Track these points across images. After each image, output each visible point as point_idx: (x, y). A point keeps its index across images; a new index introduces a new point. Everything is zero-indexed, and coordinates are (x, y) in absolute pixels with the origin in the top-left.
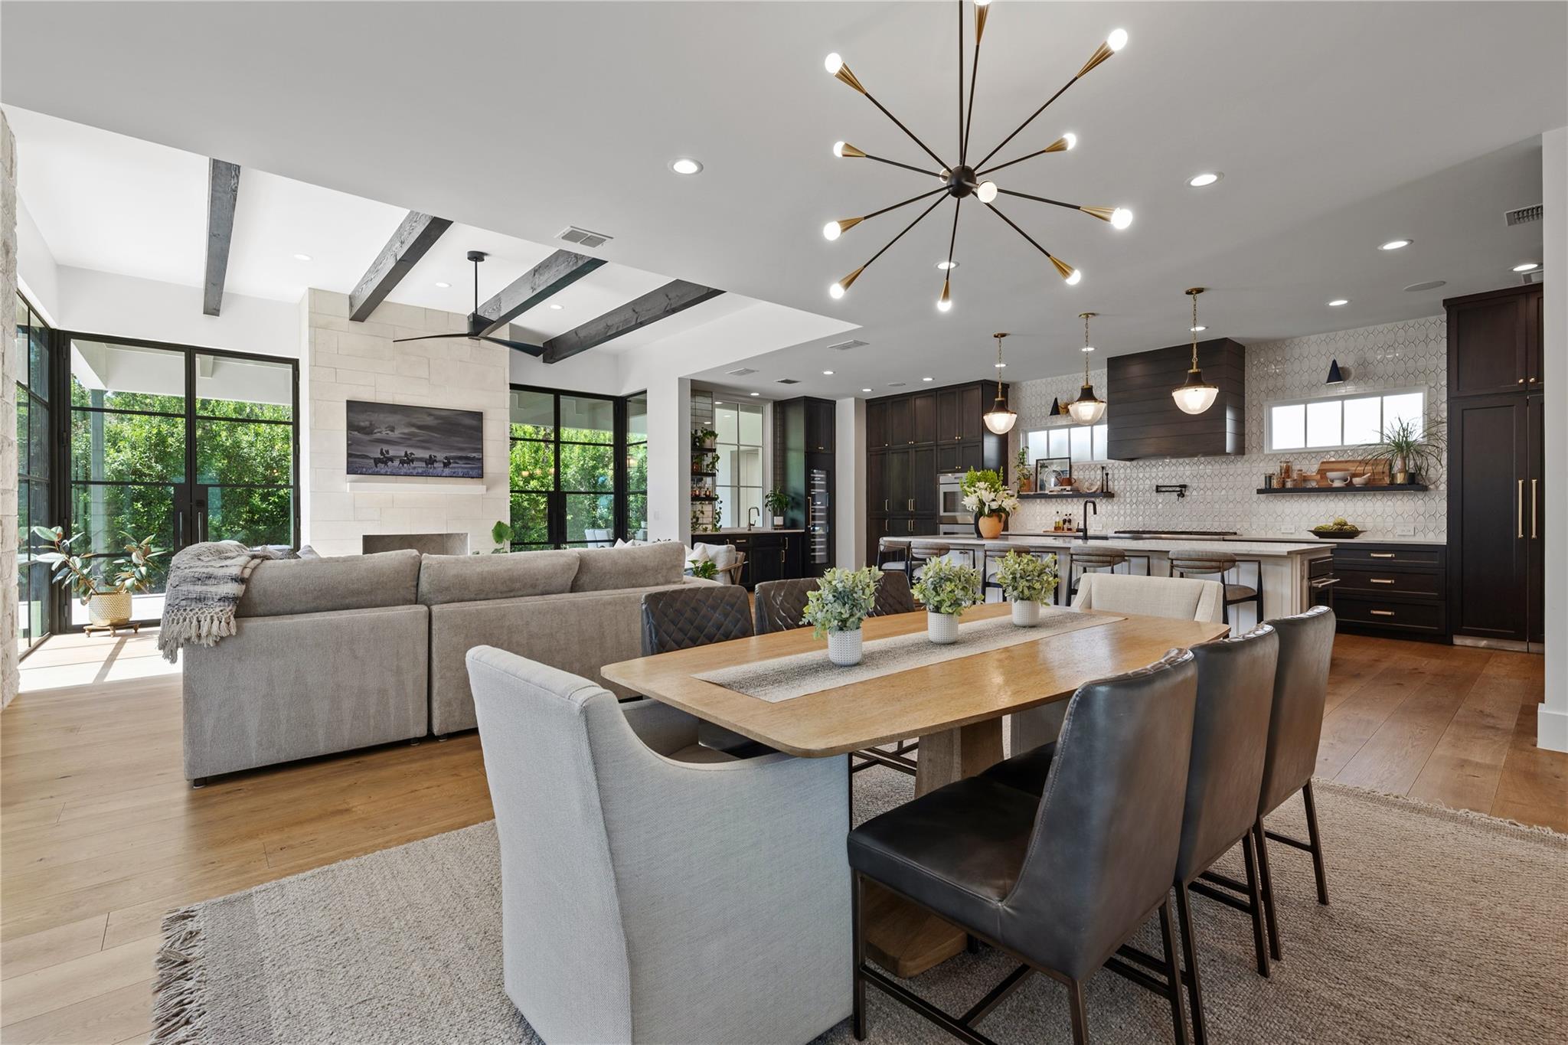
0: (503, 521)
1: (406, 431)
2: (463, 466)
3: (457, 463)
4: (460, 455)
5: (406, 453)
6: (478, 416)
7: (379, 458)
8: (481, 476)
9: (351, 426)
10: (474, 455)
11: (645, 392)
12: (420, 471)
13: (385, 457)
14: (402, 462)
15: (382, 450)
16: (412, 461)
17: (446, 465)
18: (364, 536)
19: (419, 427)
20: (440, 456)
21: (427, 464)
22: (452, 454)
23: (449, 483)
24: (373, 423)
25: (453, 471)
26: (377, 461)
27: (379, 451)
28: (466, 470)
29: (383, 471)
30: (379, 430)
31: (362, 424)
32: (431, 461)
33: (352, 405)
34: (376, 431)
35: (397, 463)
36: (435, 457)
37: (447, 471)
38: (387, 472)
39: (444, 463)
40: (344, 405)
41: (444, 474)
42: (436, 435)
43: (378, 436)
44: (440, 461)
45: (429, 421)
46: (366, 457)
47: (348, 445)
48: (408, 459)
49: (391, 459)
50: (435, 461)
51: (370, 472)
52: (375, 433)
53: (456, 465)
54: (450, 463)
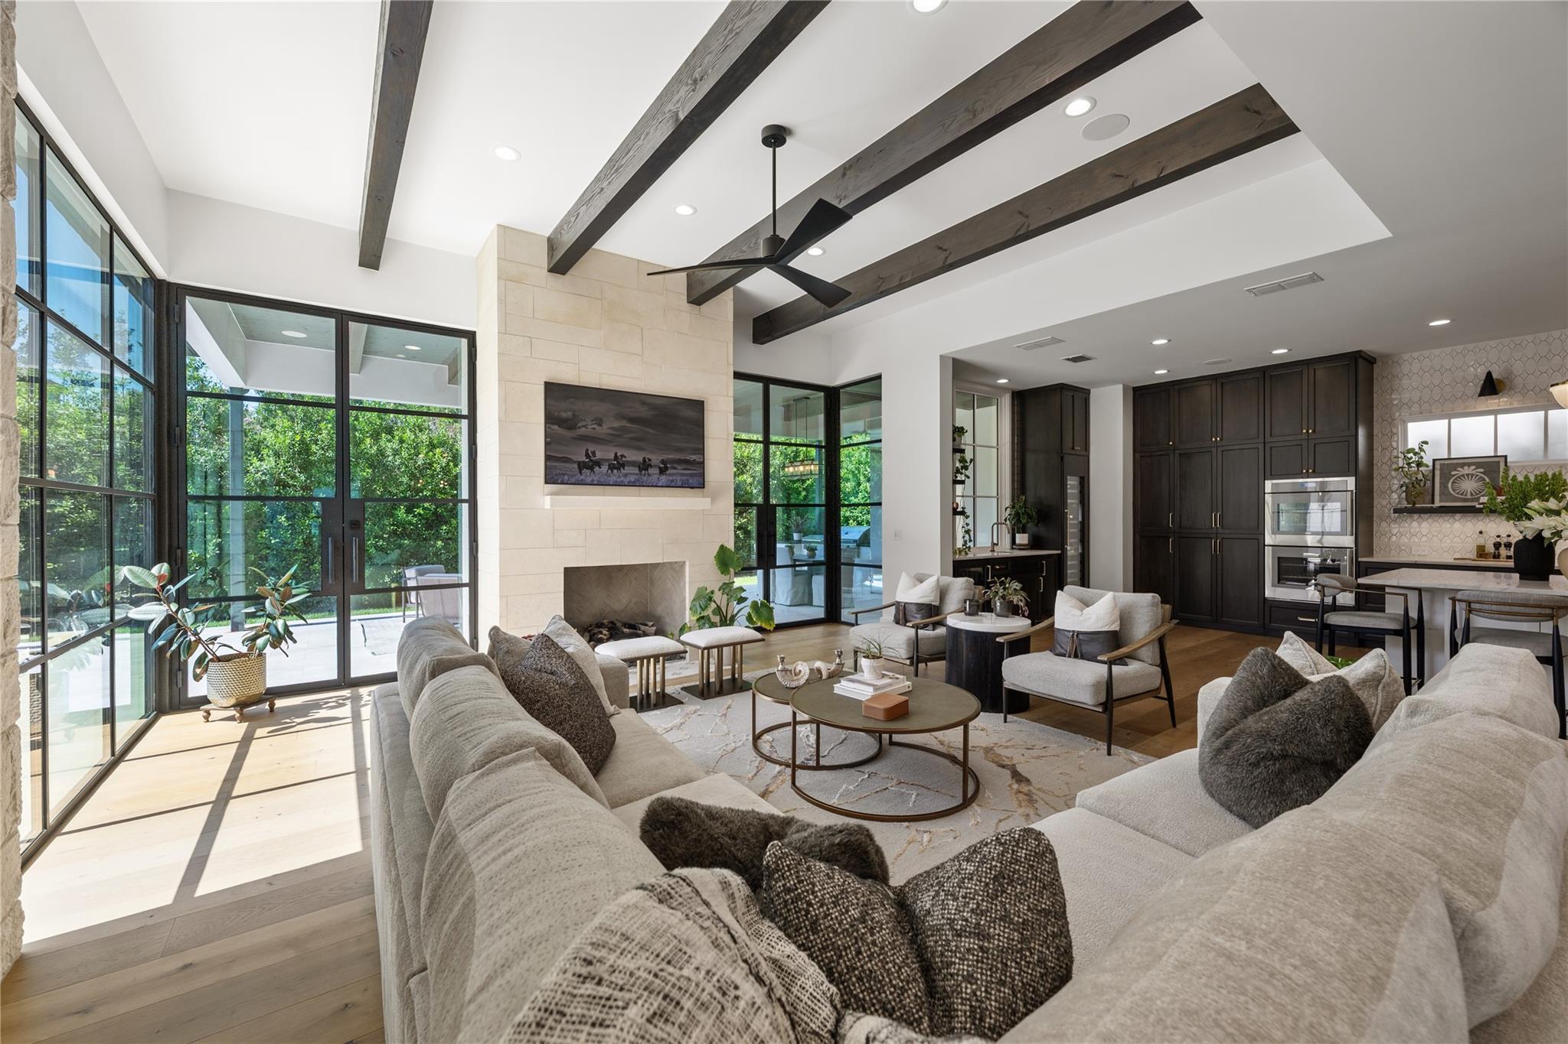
0: (726, 545)
1: (616, 425)
2: (682, 472)
3: (676, 469)
4: (678, 457)
5: (616, 454)
6: (698, 406)
8: (702, 485)
9: (550, 418)
10: (694, 457)
11: (879, 378)
12: (632, 478)
14: (612, 467)
15: (587, 450)
16: (623, 465)
17: (662, 471)
18: (565, 568)
19: (632, 420)
20: (656, 459)
21: (640, 471)
23: (667, 495)
24: (576, 413)
25: (671, 478)
26: (582, 466)
28: (685, 478)
29: (589, 480)
30: (583, 423)
31: (564, 415)
32: (645, 466)
33: (553, 390)
34: (580, 425)
35: (605, 468)
36: (650, 460)
37: (664, 479)
38: (593, 480)
39: (660, 468)
40: (542, 389)
41: (660, 484)
42: (651, 431)
43: (582, 431)
45: (643, 412)
46: (568, 460)
47: (547, 444)
48: (618, 462)
49: (598, 464)
50: (650, 466)
51: (573, 480)
52: (579, 428)
53: (674, 471)
54: (666, 468)
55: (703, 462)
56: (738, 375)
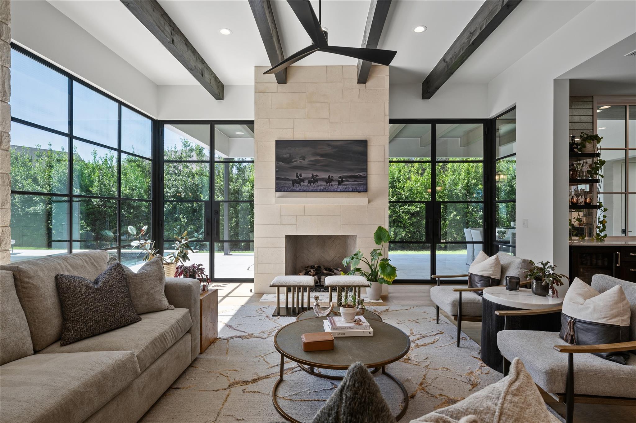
0: (383, 226)
1: (313, 159)
2: (352, 183)
3: (349, 181)
4: (350, 174)
5: (313, 175)
6: (364, 143)
7: (295, 180)
8: (366, 190)
9: (278, 159)
10: (360, 174)
11: (514, 108)
12: (322, 188)
13: (299, 179)
14: (310, 182)
15: (297, 174)
17: (340, 183)
18: (286, 236)
19: (322, 155)
20: (336, 176)
21: (327, 183)
22: (344, 174)
23: (343, 197)
24: (291, 155)
25: (345, 187)
26: (294, 182)
27: (295, 175)
28: (354, 186)
29: (298, 189)
30: (295, 160)
31: (285, 156)
32: (329, 180)
33: (279, 143)
34: (293, 160)
35: (306, 183)
36: (332, 177)
37: (341, 187)
38: (300, 189)
39: (339, 181)
40: (274, 144)
41: (339, 190)
42: (333, 160)
43: (294, 164)
44: (336, 180)
45: (328, 150)
46: (287, 179)
47: (276, 172)
48: (314, 179)
49: (303, 180)
50: (333, 180)
51: (290, 190)
52: (293, 162)
53: (347, 183)
54: (343, 181)
55: (367, 177)
56: (392, 121)
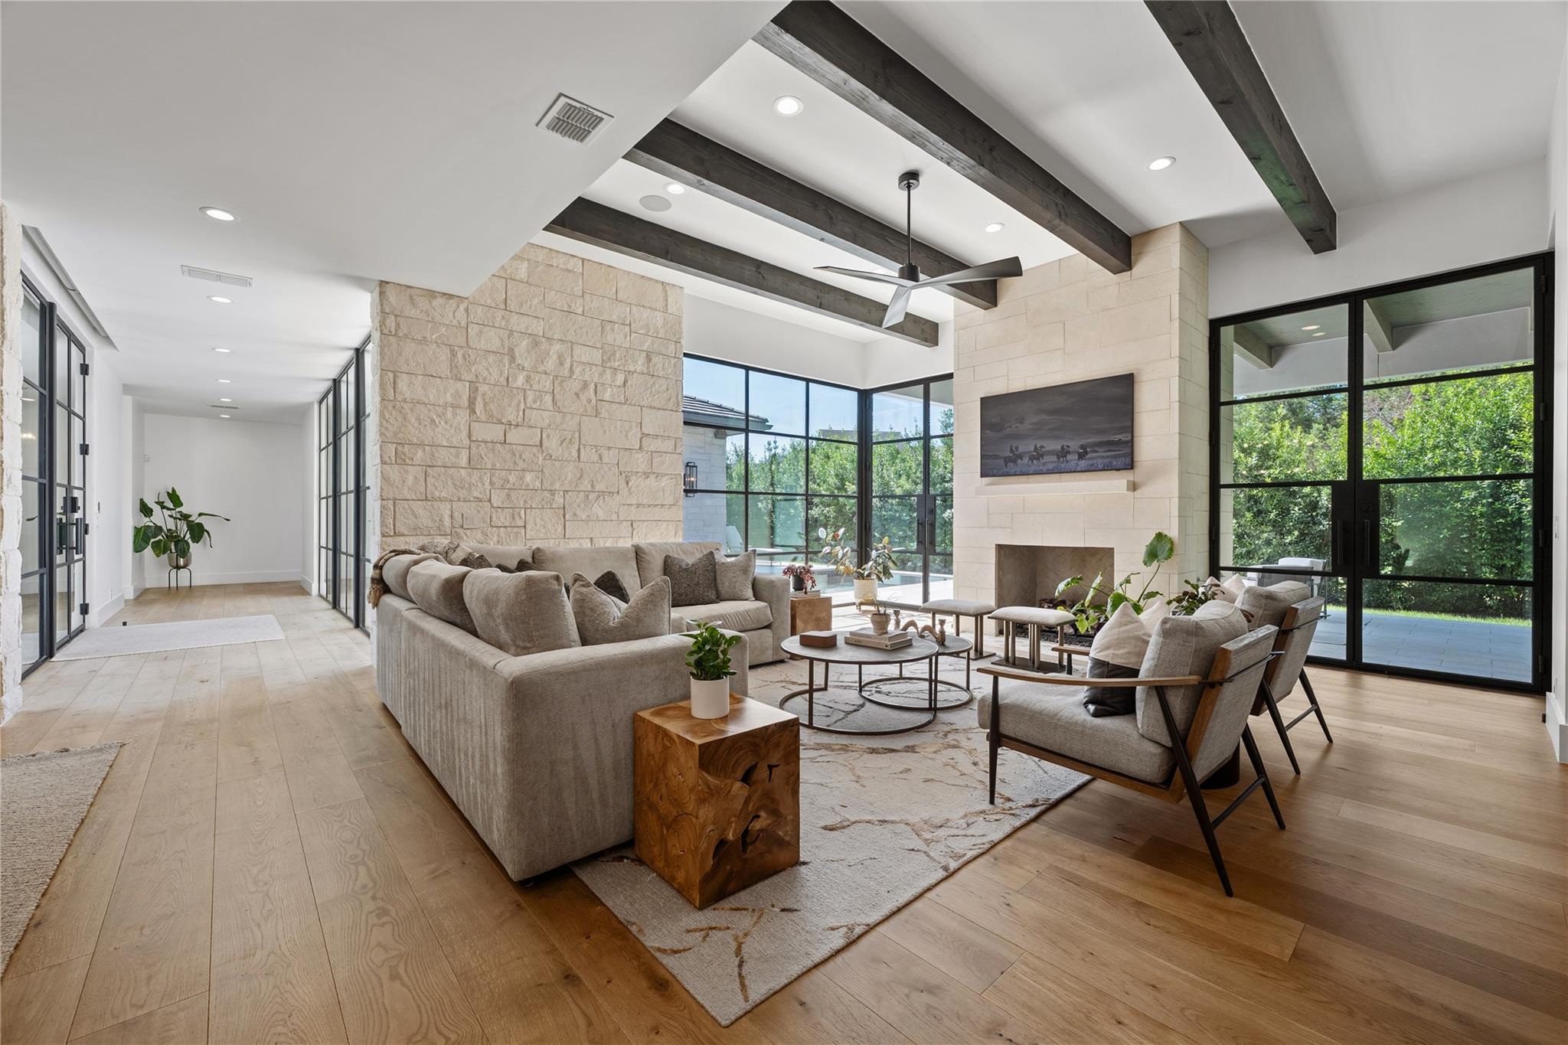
0: (1165, 532)
1: (1036, 419)
2: (1104, 454)
3: (1097, 452)
4: (1099, 440)
6: (1128, 380)
7: (1009, 457)
8: (1130, 467)
9: (985, 426)
10: (1118, 437)
12: (1051, 467)
13: (1014, 455)
14: (1032, 459)
15: (1011, 446)
16: (1042, 456)
17: (1081, 456)
18: (996, 546)
20: (1074, 444)
21: (1058, 458)
22: (1089, 441)
23: (1088, 480)
24: (1004, 417)
25: (1091, 462)
26: (1007, 460)
27: (1009, 449)
28: (1108, 460)
29: (1013, 471)
30: (1009, 424)
31: (994, 420)
32: (1063, 453)
33: (985, 402)
35: (1026, 460)
36: (1068, 447)
37: (1083, 463)
38: (1016, 471)
39: (1079, 453)
40: (978, 404)
41: (1079, 469)
42: (1069, 419)
43: (1008, 431)
44: (1074, 452)
45: (1061, 402)
46: (997, 457)
47: (982, 446)
48: (1038, 453)
49: (1021, 456)
50: (1069, 452)
51: (1000, 473)
52: (1006, 429)
53: (1095, 455)
54: (1086, 453)
55: (1132, 441)
